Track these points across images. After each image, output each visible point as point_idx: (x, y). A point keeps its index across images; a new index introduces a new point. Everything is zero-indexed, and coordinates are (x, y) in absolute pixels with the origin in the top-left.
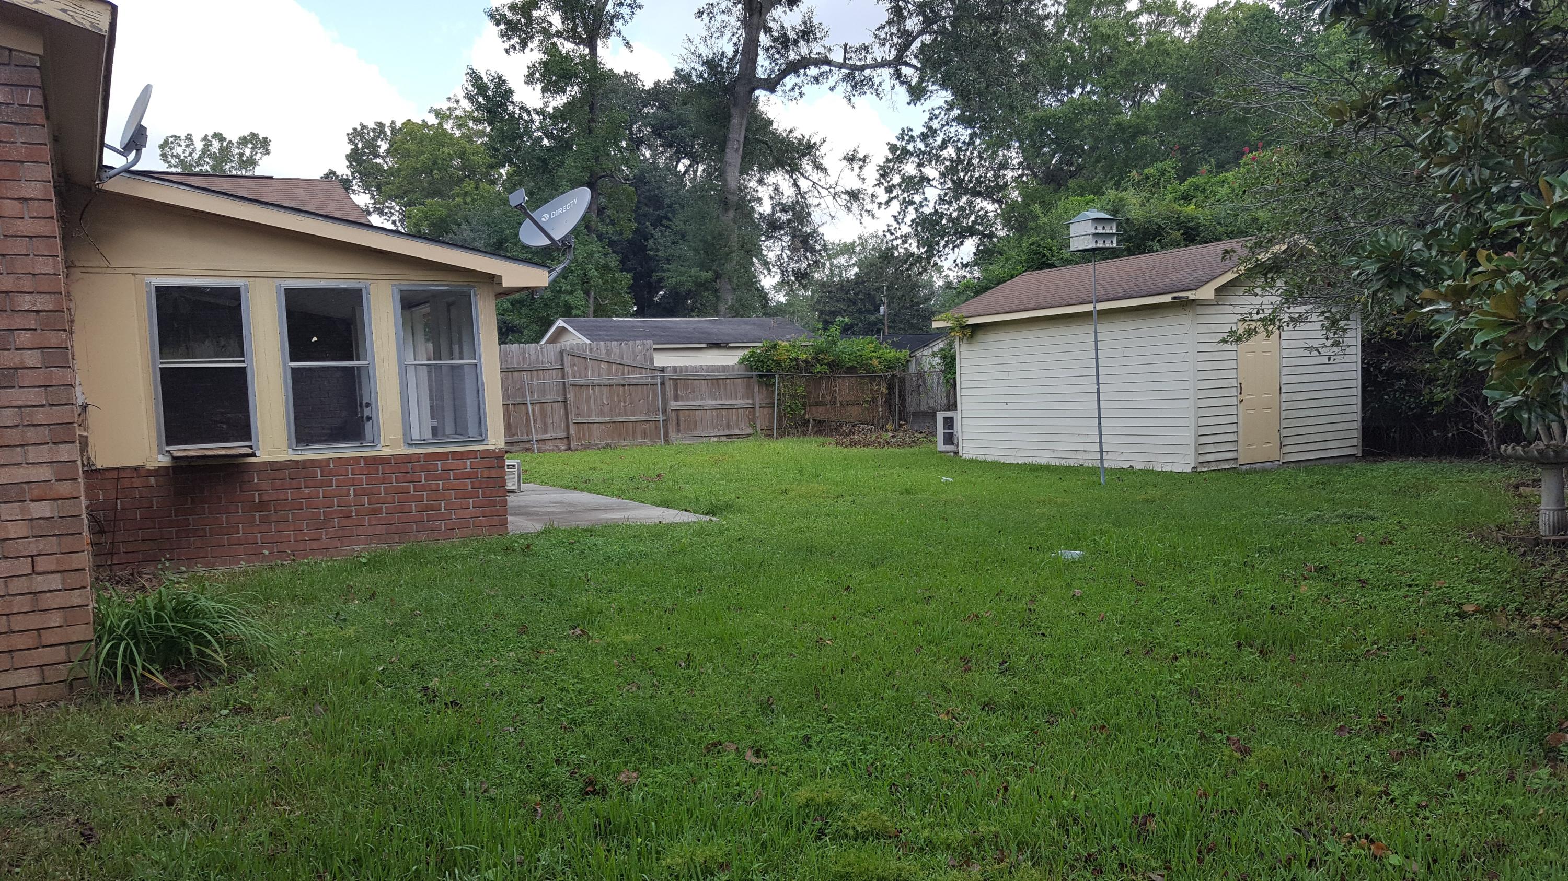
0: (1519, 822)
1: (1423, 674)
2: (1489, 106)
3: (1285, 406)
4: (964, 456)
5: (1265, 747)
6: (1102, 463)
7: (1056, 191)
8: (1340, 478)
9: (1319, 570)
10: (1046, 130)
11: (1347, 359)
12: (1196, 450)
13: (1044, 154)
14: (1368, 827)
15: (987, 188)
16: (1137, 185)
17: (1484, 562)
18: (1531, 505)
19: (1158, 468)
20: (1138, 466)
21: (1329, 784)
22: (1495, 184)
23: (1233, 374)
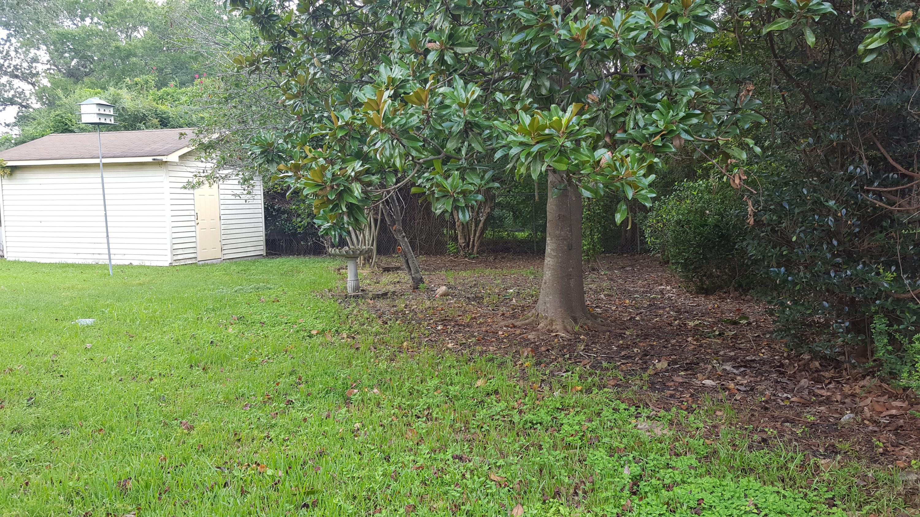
0: (331, 438)
1: (290, 370)
2: (312, 71)
3: (223, 227)
4: (8, 259)
5: (202, 423)
6: (110, 261)
7: (76, 83)
8: (254, 267)
9: (240, 319)
10: (66, 42)
11: (255, 202)
12: (171, 253)
13: (65, 57)
14: (257, 458)
15: (23, 73)
16: (129, 87)
17: (322, 308)
18: (344, 278)
19: (147, 264)
20: (135, 263)
21: (237, 438)
22: (317, 113)
23: (192, 207)
